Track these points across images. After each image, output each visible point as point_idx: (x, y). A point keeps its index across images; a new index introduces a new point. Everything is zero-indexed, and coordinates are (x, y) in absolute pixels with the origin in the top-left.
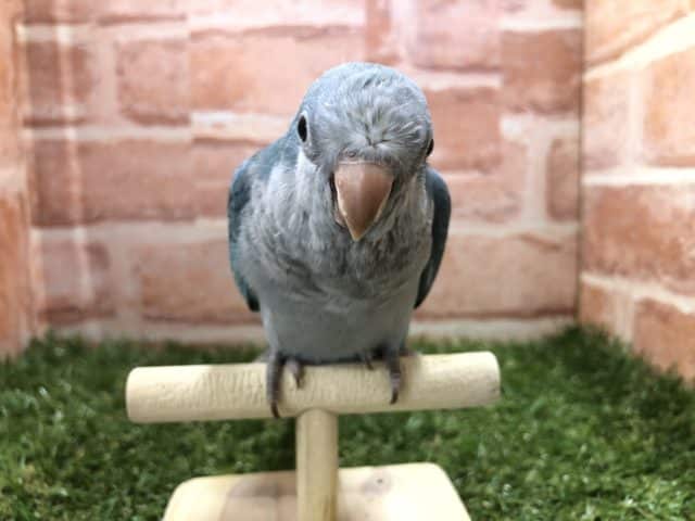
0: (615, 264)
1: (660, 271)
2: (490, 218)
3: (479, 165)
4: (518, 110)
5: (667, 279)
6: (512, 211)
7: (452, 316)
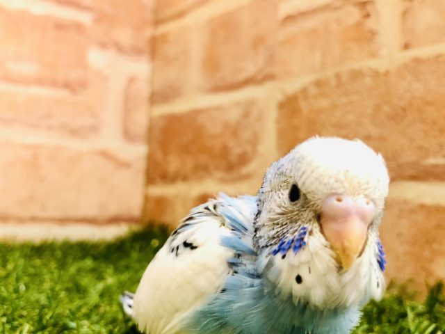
0: (177, 174)
3: (67, 85)
4: (103, 45)
5: (219, 175)
6: (94, 129)
7: (34, 219)
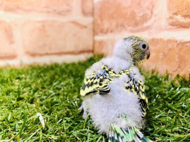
0: (108, 29)
1: (126, 26)
2: (60, 13)
5: (130, 28)
6: (69, 11)
